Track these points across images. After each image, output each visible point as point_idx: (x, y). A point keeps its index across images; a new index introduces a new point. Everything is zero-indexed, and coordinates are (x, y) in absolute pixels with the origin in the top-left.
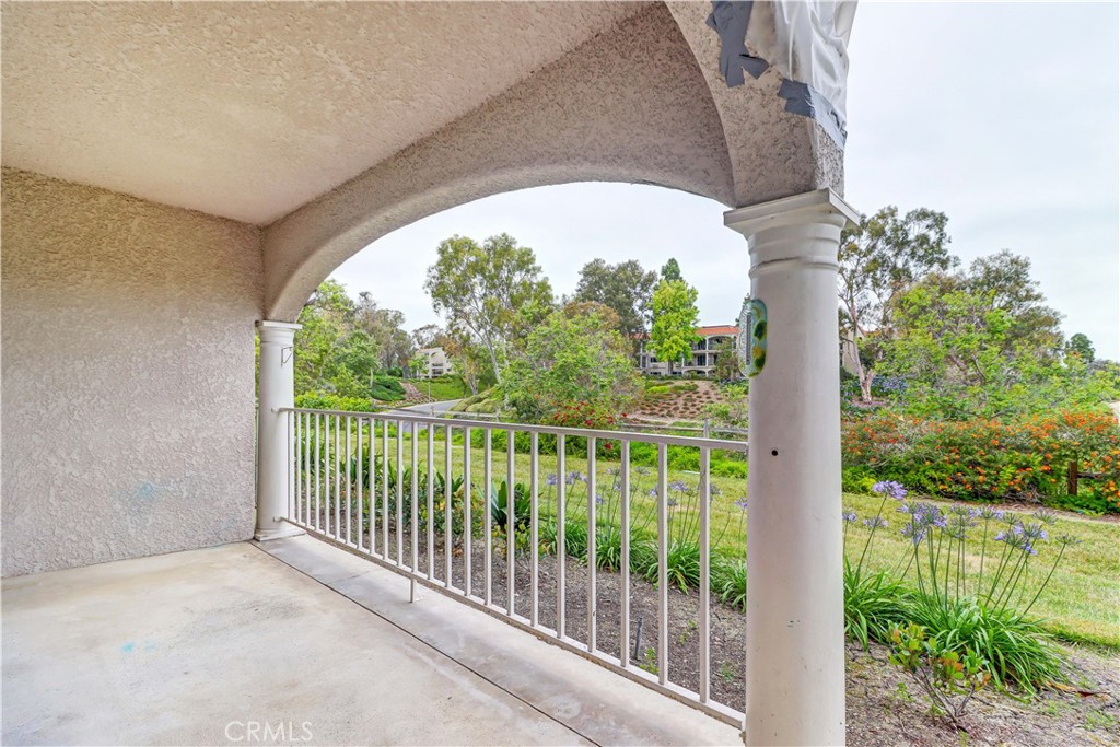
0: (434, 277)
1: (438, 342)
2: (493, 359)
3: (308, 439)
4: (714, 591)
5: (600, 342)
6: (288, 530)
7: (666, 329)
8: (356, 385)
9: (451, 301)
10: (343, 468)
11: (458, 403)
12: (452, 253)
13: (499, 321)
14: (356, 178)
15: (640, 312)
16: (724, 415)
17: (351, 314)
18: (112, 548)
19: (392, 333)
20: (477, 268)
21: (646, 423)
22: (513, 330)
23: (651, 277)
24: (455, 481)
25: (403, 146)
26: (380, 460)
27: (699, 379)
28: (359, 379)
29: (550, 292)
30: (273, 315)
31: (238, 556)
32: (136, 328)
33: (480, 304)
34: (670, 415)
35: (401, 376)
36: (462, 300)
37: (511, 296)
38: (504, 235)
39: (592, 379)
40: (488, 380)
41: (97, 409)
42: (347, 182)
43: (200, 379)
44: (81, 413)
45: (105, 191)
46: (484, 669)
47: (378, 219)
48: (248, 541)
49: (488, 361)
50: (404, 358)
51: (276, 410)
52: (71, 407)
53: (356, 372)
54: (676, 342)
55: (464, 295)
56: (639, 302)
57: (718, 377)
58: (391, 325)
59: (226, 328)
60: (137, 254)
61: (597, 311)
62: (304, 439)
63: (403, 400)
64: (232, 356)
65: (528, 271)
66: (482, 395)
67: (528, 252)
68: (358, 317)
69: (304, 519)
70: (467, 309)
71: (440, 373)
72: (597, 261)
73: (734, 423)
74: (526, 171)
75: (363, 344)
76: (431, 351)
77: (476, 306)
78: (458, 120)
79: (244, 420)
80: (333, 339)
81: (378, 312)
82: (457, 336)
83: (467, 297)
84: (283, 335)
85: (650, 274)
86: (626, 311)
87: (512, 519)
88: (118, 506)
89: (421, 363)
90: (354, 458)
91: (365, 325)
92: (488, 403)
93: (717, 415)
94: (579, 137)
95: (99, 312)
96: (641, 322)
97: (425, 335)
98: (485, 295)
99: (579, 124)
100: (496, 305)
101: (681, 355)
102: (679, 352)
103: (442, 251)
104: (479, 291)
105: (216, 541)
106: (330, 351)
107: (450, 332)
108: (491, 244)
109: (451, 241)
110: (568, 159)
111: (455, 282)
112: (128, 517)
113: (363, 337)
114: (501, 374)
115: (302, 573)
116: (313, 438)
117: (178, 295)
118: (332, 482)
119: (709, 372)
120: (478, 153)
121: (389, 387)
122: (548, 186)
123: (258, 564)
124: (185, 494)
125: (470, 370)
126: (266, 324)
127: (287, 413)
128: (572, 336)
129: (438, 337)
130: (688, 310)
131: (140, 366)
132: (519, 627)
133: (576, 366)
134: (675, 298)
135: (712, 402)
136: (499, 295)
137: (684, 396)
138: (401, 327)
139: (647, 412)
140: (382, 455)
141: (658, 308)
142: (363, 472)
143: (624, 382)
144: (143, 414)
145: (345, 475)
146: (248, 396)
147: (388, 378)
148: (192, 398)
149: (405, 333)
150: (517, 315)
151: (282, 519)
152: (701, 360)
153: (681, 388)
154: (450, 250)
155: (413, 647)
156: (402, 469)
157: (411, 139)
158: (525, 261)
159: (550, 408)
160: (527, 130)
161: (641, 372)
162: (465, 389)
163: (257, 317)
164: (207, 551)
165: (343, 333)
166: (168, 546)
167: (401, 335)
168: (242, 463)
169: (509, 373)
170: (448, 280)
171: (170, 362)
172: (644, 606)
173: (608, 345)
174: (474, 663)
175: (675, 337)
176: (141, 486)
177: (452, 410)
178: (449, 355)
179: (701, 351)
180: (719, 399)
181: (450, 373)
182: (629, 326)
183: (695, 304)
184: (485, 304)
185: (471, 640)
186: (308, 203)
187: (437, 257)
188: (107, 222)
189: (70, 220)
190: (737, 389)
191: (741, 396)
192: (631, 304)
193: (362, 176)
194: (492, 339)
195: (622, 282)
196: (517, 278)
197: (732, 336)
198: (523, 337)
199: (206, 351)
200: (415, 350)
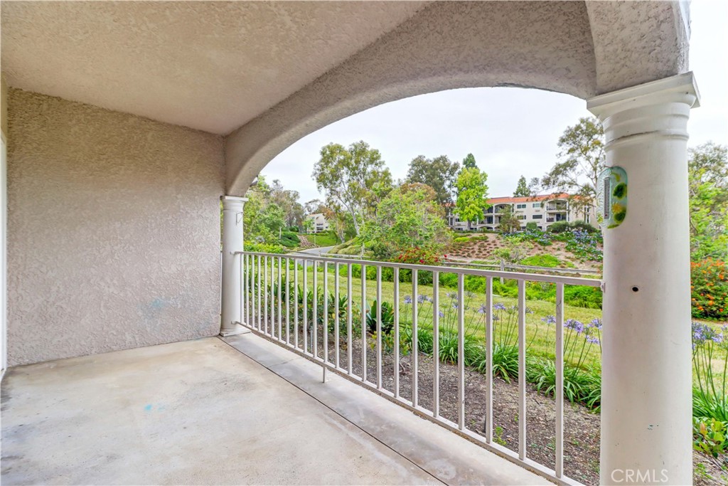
0: (318, 170)
1: (321, 210)
2: (354, 220)
3: (248, 271)
4: (529, 382)
5: (424, 209)
6: (240, 329)
7: (466, 200)
8: (271, 237)
9: (329, 184)
10: (269, 289)
11: (333, 248)
12: (329, 154)
13: (358, 196)
14: (286, 99)
15: (449, 189)
16: (506, 256)
17: (268, 193)
18: (137, 339)
19: (292, 205)
20: (345, 163)
21: (454, 261)
22: (367, 202)
23: (456, 166)
24: (342, 299)
25: (319, 75)
26: (293, 285)
27: (489, 232)
28: (273, 233)
29: (390, 177)
30: (231, 192)
31: (211, 346)
32: (151, 201)
33: (346, 186)
34: (469, 256)
35: (298, 231)
36: (335, 184)
37: (366, 180)
38: (362, 142)
39: (419, 233)
40: (351, 234)
41: (128, 252)
42: (280, 103)
43: (188, 233)
44: (119, 255)
45: (132, 115)
46: (381, 435)
47: (300, 127)
48: (216, 336)
49: (351, 222)
50: (300, 220)
51: (233, 252)
52: (113, 251)
53: (272, 229)
54: (473, 209)
55: (336, 180)
56: (448, 183)
57: (501, 231)
58: (292, 200)
59: (203, 201)
60: (151, 155)
61: (421, 189)
62: (245, 271)
63: (299, 246)
64: (207, 218)
65: (376, 164)
66: (347, 243)
67: (376, 152)
68: (272, 195)
69: (251, 323)
70: (338, 189)
71: (321, 229)
72: (420, 157)
73: (513, 262)
74: (411, 83)
75: (275, 212)
76: (316, 216)
77: (343, 188)
78: (359, 53)
79: (214, 260)
80: (258, 209)
81: (284, 192)
82: (332, 206)
83: (339, 182)
84: (237, 205)
85: (455, 164)
86: (439, 189)
87: (380, 325)
88: (140, 313)
89: (310, 223)
90: (277, 283)
91: (276, 201)
92: (351, 248)
93: (502, 256)
94: (455, 55)
95: (129, 191)
96: (449, 195)
97: (312, 206)
98: (349, 180)
99: (455, 45)
100: (356, 186)
101: (477, 217)
102: (475, 215)
103: (323, 153)
104: (346, 177)
105: (198, 336)
106: (256, 216)
107: (328, 204)
108: (353, 147)
109: (328, 147)
110: (445, 71)
111: (331, 173)
112: (146, 320)
113: (275, 208)
114: (360, 229)
115: (252, 359)
116: (251, 270)
117: (175, 180)
118: (263, 298)
119: (495, 228)
120: (374, 74)
121: (290, 238)
122: (423, 95)
123: (224, 351)
124: (179, 306)
125: (340, 228)
126: (227, 198)
127: (239, 255)
128: (406, 205)
129: (320, 207)
130: (481, 187)
131: (153, 225)
132: (403, 407)
133: (408, 224)
134: (472, 180)
135: (498, 248)
136: (358, 180)
137: (479, 244)
138: (298, 201)
139: (454, 254)
140: (294, 282)
141: (461, 186)
142: (282, 292)
143: (440, 234)
144: (155, 255)
145: (270, 294)
146: (216, 244)
147: (290, 232)
148: (183, 245)
149: (300, 205)
150: (370, 192)
151: (237, 323)
152: (490, 220)
153: (476, 239)
154: (328, 152)
155: (330, 416)
156: (307, 291)
157: (325, 69)
158: (374, 158)
159: (396, 252)
160: (412, 54)
161: (449, 228)
162: (337, 239)
163: (221, 193)
164: (192, 342)
165: (264, 205)
166: (169, 339)
167: (298, 206)
168: (213, 287)
169: (365, 228)
170: (327, 171)
171: (171, 222)
172: (482, 392)
173: (429, 211)
174: (373, 430)
175: (472, 205)
176: (154, 300)
177: (329, 253)
178: (327, 218)
179: (490, 214)
180: (502, 246)
181: (328, 229)
182: (442, 198)
183: (485, 183)
184: (350, 186)
185: (368, 413)
186: (254, 119)
187: (320, 157)
188: (133, 135)
189: (112, 134)
190: (515, 239)
191: (517, 244)
192: (443, 184)
193: (291, 98)
194: (354, 208)
195: (437, 169)
196: (370, 168)
197: (511, 204)
198: (373, 206)
199: (191, 215)
200: (306, 215)
